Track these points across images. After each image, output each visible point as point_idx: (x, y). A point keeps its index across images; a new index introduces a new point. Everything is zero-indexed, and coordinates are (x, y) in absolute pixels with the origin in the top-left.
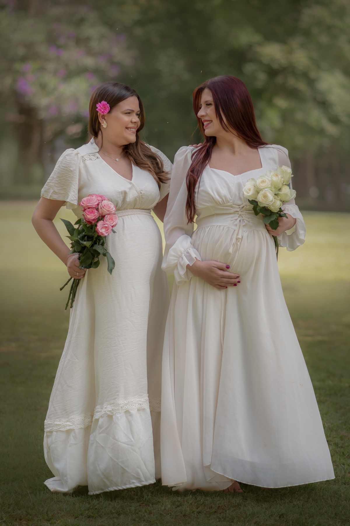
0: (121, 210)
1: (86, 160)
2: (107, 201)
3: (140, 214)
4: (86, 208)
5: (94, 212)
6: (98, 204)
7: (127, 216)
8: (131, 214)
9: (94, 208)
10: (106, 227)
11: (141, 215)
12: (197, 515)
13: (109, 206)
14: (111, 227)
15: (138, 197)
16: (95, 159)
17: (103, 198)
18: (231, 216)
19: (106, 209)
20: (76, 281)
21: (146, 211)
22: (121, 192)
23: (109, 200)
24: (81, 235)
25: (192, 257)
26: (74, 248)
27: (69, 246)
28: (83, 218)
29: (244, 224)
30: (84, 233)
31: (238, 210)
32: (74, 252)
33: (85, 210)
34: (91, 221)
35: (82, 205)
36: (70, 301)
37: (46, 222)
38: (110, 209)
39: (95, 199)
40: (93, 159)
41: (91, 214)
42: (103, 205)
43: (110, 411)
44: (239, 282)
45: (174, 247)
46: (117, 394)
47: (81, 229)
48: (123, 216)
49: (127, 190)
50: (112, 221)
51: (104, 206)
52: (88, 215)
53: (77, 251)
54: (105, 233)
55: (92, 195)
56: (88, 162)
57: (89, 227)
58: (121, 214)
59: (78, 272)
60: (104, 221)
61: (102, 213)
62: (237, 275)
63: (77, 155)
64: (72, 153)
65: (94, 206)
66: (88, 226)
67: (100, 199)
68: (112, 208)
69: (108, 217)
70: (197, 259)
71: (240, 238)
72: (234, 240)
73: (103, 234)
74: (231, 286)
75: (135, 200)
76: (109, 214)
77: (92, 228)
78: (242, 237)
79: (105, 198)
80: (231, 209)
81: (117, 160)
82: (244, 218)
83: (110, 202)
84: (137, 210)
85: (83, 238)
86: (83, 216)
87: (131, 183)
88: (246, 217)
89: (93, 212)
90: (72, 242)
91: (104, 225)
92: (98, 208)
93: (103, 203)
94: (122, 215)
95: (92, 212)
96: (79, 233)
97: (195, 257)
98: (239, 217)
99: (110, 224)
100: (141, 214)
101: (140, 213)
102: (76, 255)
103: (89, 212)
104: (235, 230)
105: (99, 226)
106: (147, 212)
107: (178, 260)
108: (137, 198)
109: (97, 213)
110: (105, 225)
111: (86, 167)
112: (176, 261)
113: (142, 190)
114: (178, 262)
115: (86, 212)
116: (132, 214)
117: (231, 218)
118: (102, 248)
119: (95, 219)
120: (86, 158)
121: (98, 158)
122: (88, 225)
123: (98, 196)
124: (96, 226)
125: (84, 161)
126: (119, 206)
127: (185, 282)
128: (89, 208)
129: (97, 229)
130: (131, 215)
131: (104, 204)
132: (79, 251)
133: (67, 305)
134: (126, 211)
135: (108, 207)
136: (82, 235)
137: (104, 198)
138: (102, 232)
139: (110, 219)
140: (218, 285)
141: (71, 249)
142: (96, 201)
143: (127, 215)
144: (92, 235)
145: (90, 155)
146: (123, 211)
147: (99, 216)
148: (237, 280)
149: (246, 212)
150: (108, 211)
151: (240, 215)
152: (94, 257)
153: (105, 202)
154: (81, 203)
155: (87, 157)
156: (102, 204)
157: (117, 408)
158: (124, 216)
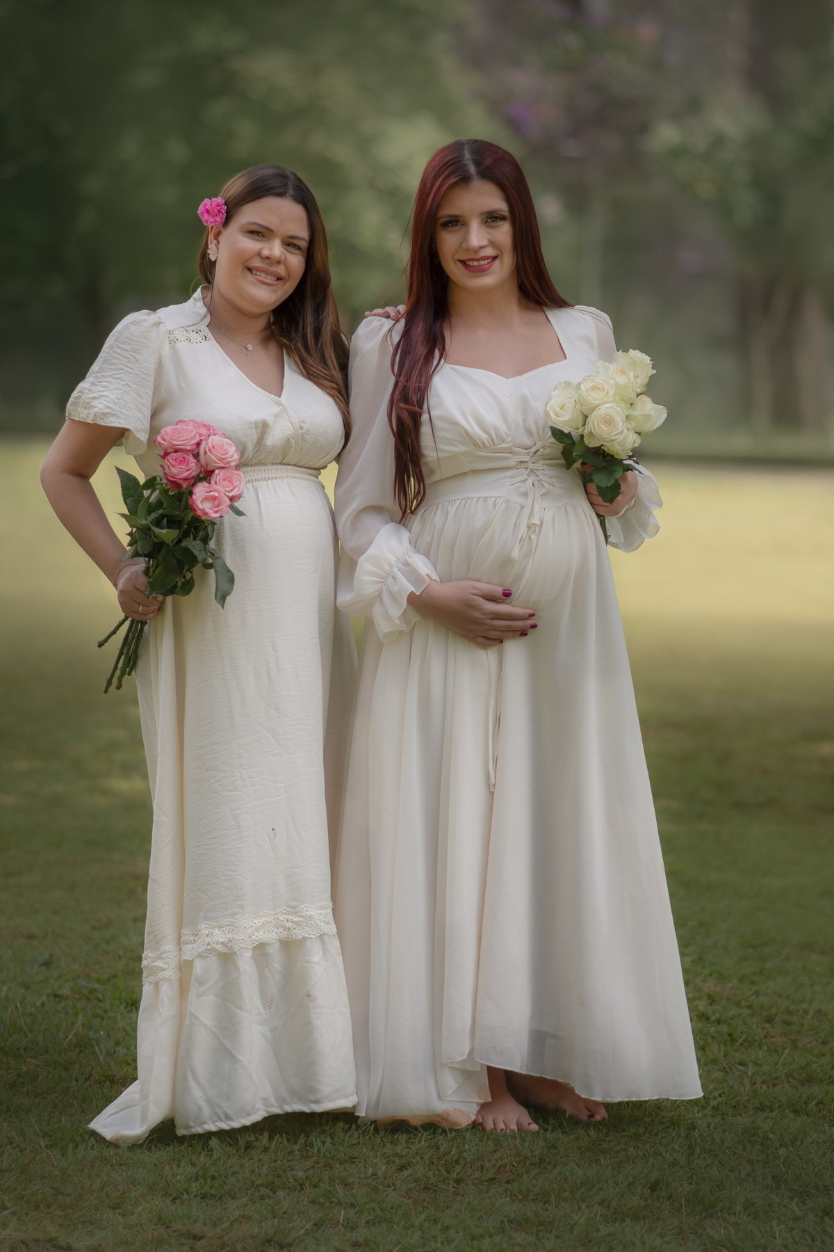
0: (251, 466)
1: (177, 340)
2: (220, 437)
3: (294, 477)
4: (170, 450)
5: (188, 462)
6: (198, 444)
7: (265, 483)
8: (274, 476)
9: (189, 451)
10: (215, 498)
11: (296, 480)
12: (454, 1187)
13: (222, 449)
14: (228, 500)
15: (293, 437)
16: (199, 339)
17: (210, 430)
18: (509, 473)
19: (216, 456)
20: (137, 626)
21: (309, 471)
22: (256, 423)
23: (225, 436)
24: (154, 516)
25: (419, 574)
26: (134, 546)
27: (125, 540)
28: (161, 474)
29: (543, 491)
30: (161, 511)
31: (526, 458)
32: (136, 554)
33: (166, 455)
34: (179, 481)
35: (160, 443)
36: (118, 673)
37: (74, 481)
38: (226, 456)
39: (192, 431)
40: (194, 340)
41: (180, 464)
42: (210, 446)
43: (222, 943)
44: (534, 626)
45: (371, 551)
46: (239, 903)
47: (155, 500)
48: (256, 481)
49: (270, 420)
50: (229, 485)
51: (213, 448)
52: (173, 466)
53: (141, 553)
54: (212, 512)
55: (185, 422)
56: (182, 346)
57: (173, 496)
58: (252, 474)
59: (143, 605)
60: (209, 483)
61: (207, 465)
62: (530, 611)
63: (158, 327)
64: (145, 320)
65: (188, 448)
66: (171, 493)
67: (205, 432)
68: (230, 454)
69: (221, 474)
70: (431, 579)
71: (537, 525)
72: (523, 529)
73: (206, 514)
74: (514, 637)
75: (287, 444)
76: (223, 468)
77: (180, 501)
78: (542, 522)
79: (215, 432)
80: (510, 458)
81: (250, 347)
82: (541, 477)
83: (228, 441)
84: (288, 466)
85: (158, 523)
86: (161, 469)
87: (279, 404)
88: (546, 475)
89: (186, 460)
90: (132, 530)
91: (210, 492)
92: (198, 453)
93: (210, 440)
94: (254, 478)
95: (184, 461)
96: (151, 509)
97: (427, 575)
98: (528, 475)
99: (224, 491)
100: (297, 478)
101: (296, 475)
102: (141, 564)
103: (175, 459)
104: (522, 507)
105: (198, 495)
106: (311, 475)
107: (382, 582)
108: (292, 440)
109: (194, 464)
110: (212, 493)
111: (176, 355)
112: (378, 586)
113: (303, 422)
114: (384, 588)
115: (168, 460)
116: (276, 478)
117: (511, 480)
118: (203, 548)
119: (189, 477)
120: (179, 337)
121: (206, 338)
122: (172, 491)
123: (198, 425)
124: (191, 493)
125: (173, 342)
126: (248, 457)
127: (401, 633)
128: (176, 451)
129: (193, 502)
130: (274, 481)
131: (212, 443)
132: (147, 552)
133: (109, 682)
134: (263, 468)
135: (222, 452)
136: (157, 515)
137: (214, 430)
138: (204, 509)
139: (224, 480)
140: (482, 636)
141: (128, 548)
142: (195, 435)
143: (265, 479)
144: (180, 515)
145: (188, 329)
146: (256, 468)
147: (198, 472)
148: (530, 622)
149: (543, 464)
150: (221, 460)
151: (531, 470)
152: (183, 570)
153: (214, 440)
154: (159, 439)
155: (180, 332)
156: (207, 444)
157: (241, 938)
158: (259, 480)
